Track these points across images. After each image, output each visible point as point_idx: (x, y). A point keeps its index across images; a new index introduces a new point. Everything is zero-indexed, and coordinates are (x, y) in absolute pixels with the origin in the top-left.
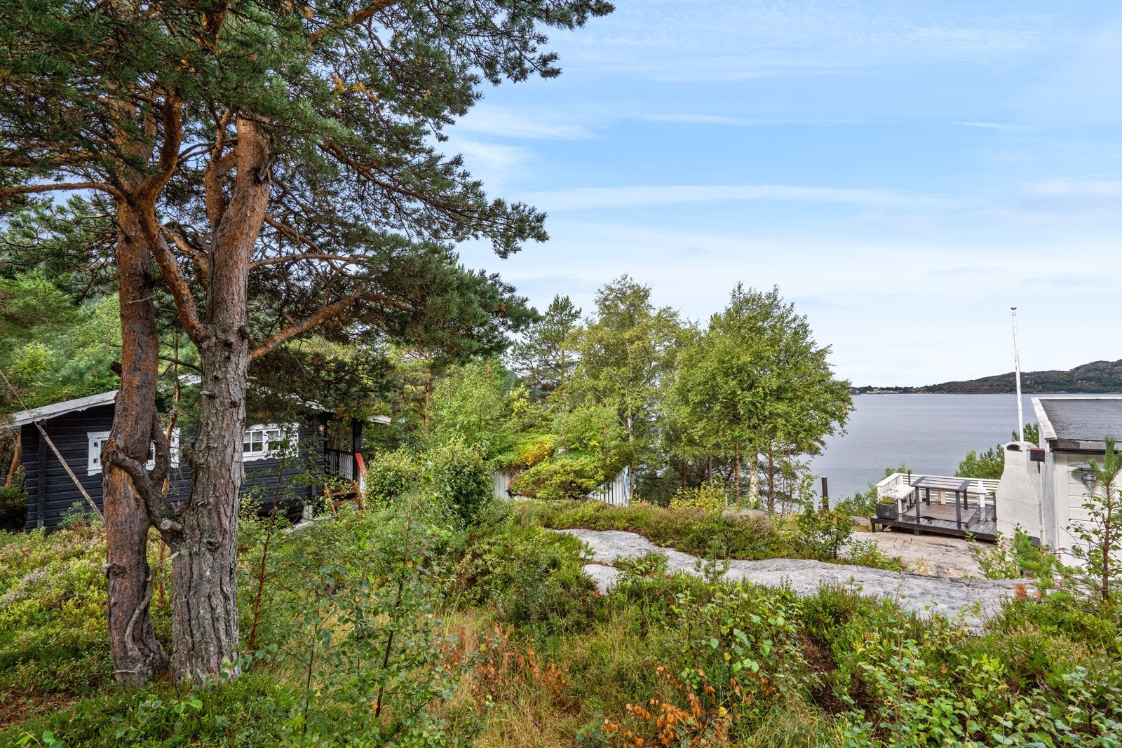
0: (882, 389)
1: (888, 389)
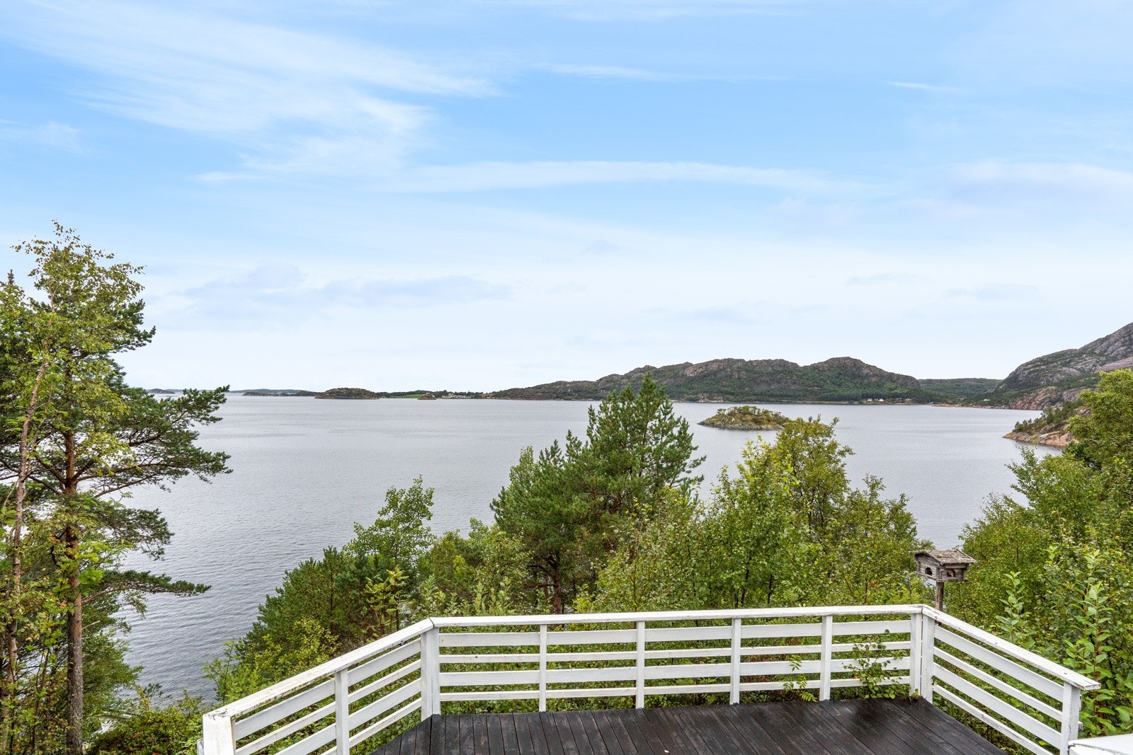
0: (456, 394)
1: (462, 394)
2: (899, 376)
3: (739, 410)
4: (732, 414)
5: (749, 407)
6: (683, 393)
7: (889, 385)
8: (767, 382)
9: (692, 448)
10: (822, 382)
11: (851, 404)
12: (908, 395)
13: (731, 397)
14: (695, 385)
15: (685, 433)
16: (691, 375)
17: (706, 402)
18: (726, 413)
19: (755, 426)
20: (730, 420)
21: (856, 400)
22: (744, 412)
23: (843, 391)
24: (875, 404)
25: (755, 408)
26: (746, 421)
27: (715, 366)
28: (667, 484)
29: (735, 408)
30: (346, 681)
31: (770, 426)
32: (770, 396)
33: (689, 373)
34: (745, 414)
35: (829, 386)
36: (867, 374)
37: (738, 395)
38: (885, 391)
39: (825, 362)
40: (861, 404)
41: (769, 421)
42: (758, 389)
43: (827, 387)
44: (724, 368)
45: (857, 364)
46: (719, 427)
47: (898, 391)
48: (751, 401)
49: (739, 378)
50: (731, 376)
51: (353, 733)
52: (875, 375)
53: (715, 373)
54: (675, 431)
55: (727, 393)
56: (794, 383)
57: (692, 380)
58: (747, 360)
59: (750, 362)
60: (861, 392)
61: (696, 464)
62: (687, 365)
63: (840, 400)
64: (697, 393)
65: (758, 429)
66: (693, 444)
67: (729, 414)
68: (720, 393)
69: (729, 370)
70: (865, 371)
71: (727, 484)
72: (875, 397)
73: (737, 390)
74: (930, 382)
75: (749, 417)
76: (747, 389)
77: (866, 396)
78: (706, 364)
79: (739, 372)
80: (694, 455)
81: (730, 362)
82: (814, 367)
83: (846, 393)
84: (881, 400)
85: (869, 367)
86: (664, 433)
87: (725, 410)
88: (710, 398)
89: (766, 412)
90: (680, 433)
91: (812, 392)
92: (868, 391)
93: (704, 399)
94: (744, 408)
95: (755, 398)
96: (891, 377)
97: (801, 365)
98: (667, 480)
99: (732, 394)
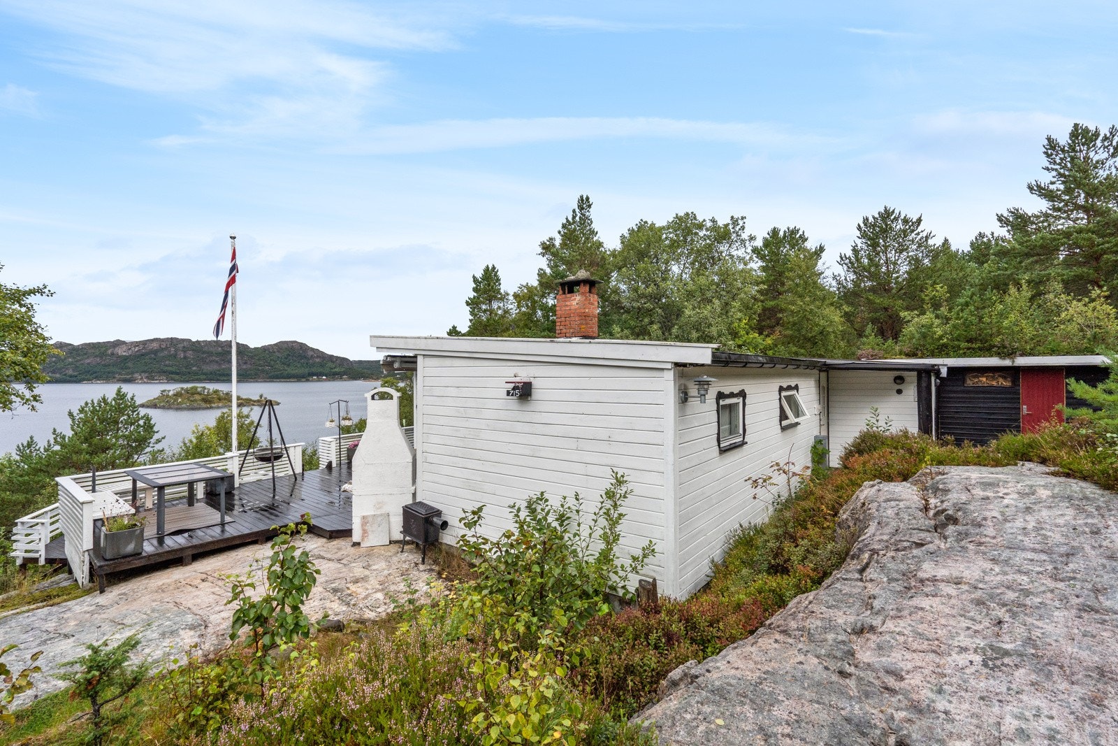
2: (337, 358)
3: (187, 391)
4: (178, 395)
5: (197, 388)
6: (114, 373)
7: (330, 364)
8: (217, 362)
9: (154, 432)
10: (272, 363)
11: (299, 381)
12: (345, 373)
13: (177, 377)
14: (130, 364)
15: (149, 423)
16: (124, 354)
17: (145, 383)
18: (171, 393)
19: (204, 405)
20: (177, 400)
21: (303, 377)
22: (193, 392)
23: (291, 370)
24: (319, 380)
25: (204, 388)
26: (195, 400)
27: (155, 345)
28: (136, 457)
29: (182, 389)
30: (50, 515)
31: (220, 405)
32: (220, 375)
33: (121, 351)
34: (193, 394)
35: (279, 366)
36: (312, 356)
37: (184, 375)
38: (327, 370)
39: (275, 345)
40: (308, 381)
41: (220, 399)
42: (207, 368)
43: (277, 366)
44: (167, 348)
45: (303, 346)
46: (163, 408)
47: (337, 370)
48: (200, 381)
49: (185, 358)
50: (175, 356)
51: (51, 532)
52: (318, 357)
53: (155, 352)
54: (141, 422)
55: (172, 373)
56: (245, 363)
57: (125, 359)
58: (194, 340)
59: (198, 341)
60: (307, 371)
61: (158, 441)
62: (118, 343)
63: (290, 378)
64: (133, 373)
65: (207, 408)
66: (155, 429)
67: (174, 395)
68: (162, 372)
69: (173, 349)
70: (311, 353)
71: (185, 444)
72: (319, 375)
73: (184, 370)
74: (360, 362)
75: (197, 397)
76: (194, 368)
77: (312, 374)
78: (145, 343)
79: (185, 352)
80: (156, 437)
81: (173, 342)
82: (265, 349)
83: (294, 372)
84: (324, 377)
85: (313, 349)
86: (132, 424)
87: (169, 391)
88: (151, 378)
89: (216, 392)
90: (145, 423)
91: (263, 371)
92: (314, 370)
93: (142, 379)
94: (192, 388)
95: (204, 377)
96: (332, 358)
97: (252, 346)
98: (136, 454)
99: (177, 374)
